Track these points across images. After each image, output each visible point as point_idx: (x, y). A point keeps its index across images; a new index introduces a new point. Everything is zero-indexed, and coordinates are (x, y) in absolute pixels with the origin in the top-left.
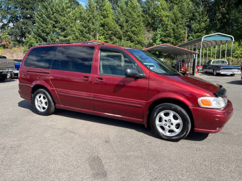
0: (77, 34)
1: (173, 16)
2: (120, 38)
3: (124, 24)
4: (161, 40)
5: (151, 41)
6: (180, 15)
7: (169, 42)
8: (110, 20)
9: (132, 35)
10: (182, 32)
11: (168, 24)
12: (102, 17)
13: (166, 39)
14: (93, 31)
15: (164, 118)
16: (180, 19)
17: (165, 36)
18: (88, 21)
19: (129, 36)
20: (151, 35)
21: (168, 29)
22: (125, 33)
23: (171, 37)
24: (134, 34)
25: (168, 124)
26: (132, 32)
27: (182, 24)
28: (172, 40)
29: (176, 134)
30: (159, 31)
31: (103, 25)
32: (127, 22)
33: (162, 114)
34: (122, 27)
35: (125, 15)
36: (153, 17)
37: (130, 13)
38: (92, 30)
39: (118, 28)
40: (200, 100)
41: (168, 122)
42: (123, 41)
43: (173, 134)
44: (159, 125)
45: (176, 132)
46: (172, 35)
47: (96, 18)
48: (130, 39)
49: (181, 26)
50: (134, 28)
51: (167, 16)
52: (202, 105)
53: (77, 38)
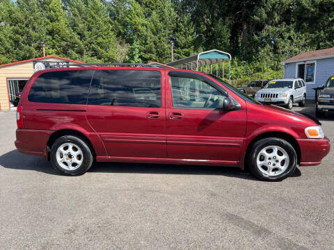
0: (8, 45)
1: (153, 26)
2: (80, 53)
3: (86, 33)
4: (140, 57)
5: (127, 57)
6: (160, 25)
7: (150, 59)
8: (62, 24)
9: (99, 48)
10: (166, 46)
11: (146, 36)
12: (48, 21)
13: (147, 56)
14: (35, 41)
16: (163, 30)
17: (145, 52)
18: (27, 26)
19: (93, 49)
20: (125, 49)
21: (148, 42)
22: (87, 45)
23: (152, 53)
24: (102, 47)
25: (273, 162)
26: (98, 44)
27: (165, 36)
28: (154, 56)
29: (281, 172)
30: (136, 45)
31: (51, 33)
32: (89, 29)
33: (264, 151)
34: (81, 36)
35: (86, 19)
36: (125, 25)
37: (93, 18)
38: (34, 39)
39: (77, 37)
40: (307, 130)
41: (272, 159)
42: (85, 56)
43: (278, 173)
44: (260, 165)
45: (281, 170)
46: (154, 50)
47: (39, 21)
48: (96, 54)
49: (164, 39)
50: (100, 40)
51: (143, 25)
52: (309, 136)
53: (8, 52)
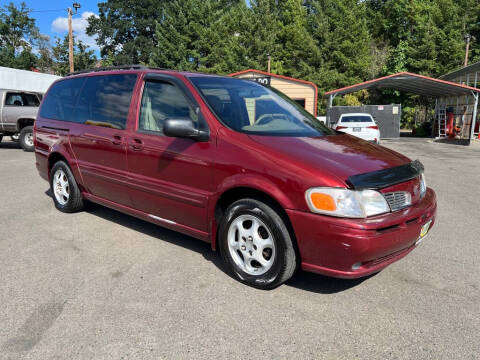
0: (231, 60)
1: (439, 11)
2: (317, 65)
3: (326, 35)
4: (408, 67)
5: (385, 68)
6: (455, 8)
7: (424, 68)
8: (298, 28)
9: (343, 56)
10: (458, 45)
11: (423, 31)
12: (281, 24)
13: (418, 64)
14: (261, 52)
15: (243, 232)
16: (456, 16)
17: (417, 57)
18: (253, 34)
19: (335, 59)
20: (384, 55)
21: (424, 40)
22: (327, 53)
23: (429, 58)
24: (348, 55)
25: (249, 246)
26: (344, 50)
27: (460, 27)
28: (431, 64)
29: (264, 272)
30: (402, 46)
31: (282, 40)
32: (332, 28)
33: (239, 223)
34: (321, 40)
35: (329, 15)
36: (392, 16)
37: (340, 11)
38: (260, 49)
39: (312, 43)
40: (309, 194)
41: (249, 242)
42: (322, 70)
43: (260, 272)
44: (234, 247)
45: (263, 267)
46: (434, 52)
47: (269, 25)
48: (339, 66)
49: (457, 32)
50: (347, 43)
51: (424, 12)
53: (231, 68)
